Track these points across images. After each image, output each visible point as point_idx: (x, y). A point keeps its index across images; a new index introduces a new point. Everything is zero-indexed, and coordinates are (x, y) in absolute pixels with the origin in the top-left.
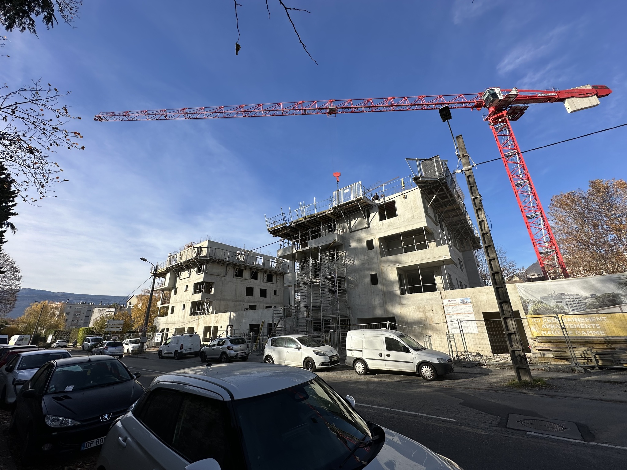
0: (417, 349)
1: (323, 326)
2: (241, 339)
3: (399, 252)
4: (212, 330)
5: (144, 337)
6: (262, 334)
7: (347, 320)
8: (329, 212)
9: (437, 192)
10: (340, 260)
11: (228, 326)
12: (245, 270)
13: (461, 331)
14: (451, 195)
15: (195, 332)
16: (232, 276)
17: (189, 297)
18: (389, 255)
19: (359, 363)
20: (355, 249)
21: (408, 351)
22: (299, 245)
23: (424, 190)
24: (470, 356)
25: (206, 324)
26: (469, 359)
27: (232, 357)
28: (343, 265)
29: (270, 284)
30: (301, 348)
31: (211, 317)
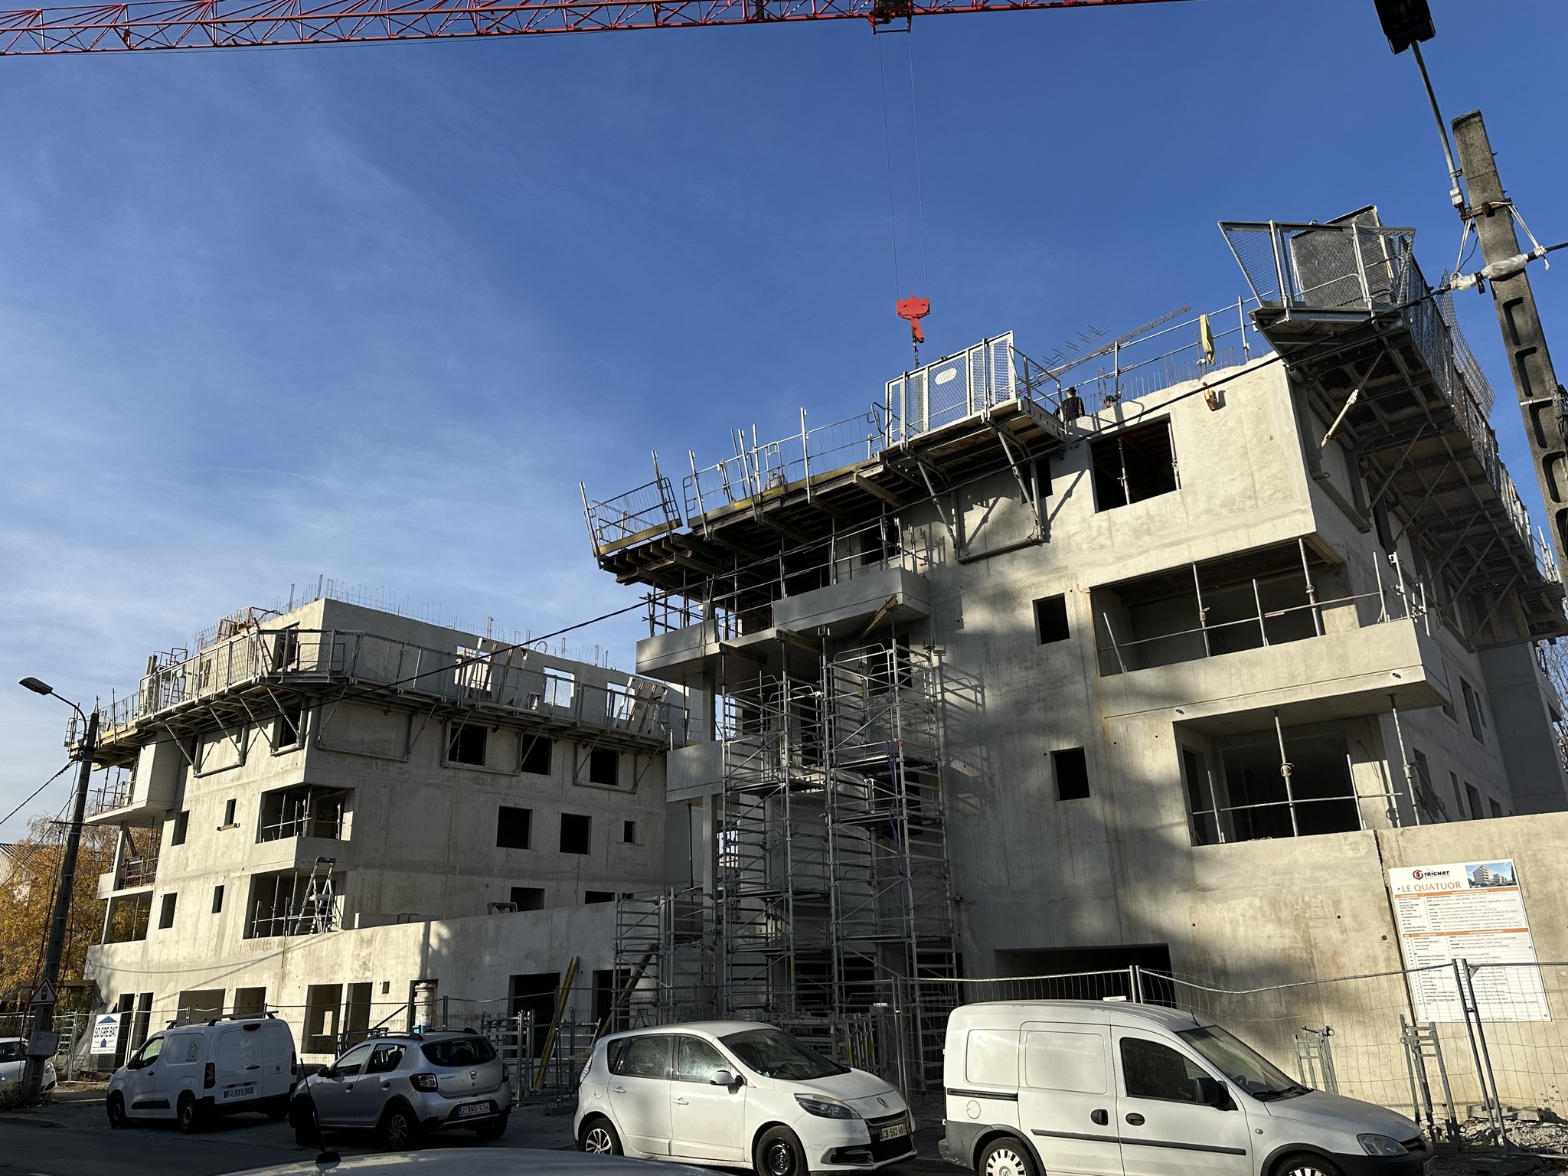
0: (1265, 1094)
1: (843, 983)
2: (472, 1040)
3: (1191, 652)
4: (344, 1000)
5: (44, 1033)
6: (566, 1017)
7: (950, 955)
8: (866, 474)
9: (1363, 374)
10: (915, 688)
11: (414, 984)
12: (494, 730)
13: (1471, 1009)
14: (1431, 391)
15: (269, 1009)
16: (436, 760)
17: (240, 854)
18: (1142, 660)
19: (1002, 1152)
20: (984, 637)
21: (1224, 1103)
22: (732, 622)
23: (1306, 369)
24: (1508, 1124)
25: (320, 976)
26: (1504, 1138)
27: (434, 1122)
28: (931, 708)
29: (605, 794)
30: (740, 1081)
31: (341, 944)
